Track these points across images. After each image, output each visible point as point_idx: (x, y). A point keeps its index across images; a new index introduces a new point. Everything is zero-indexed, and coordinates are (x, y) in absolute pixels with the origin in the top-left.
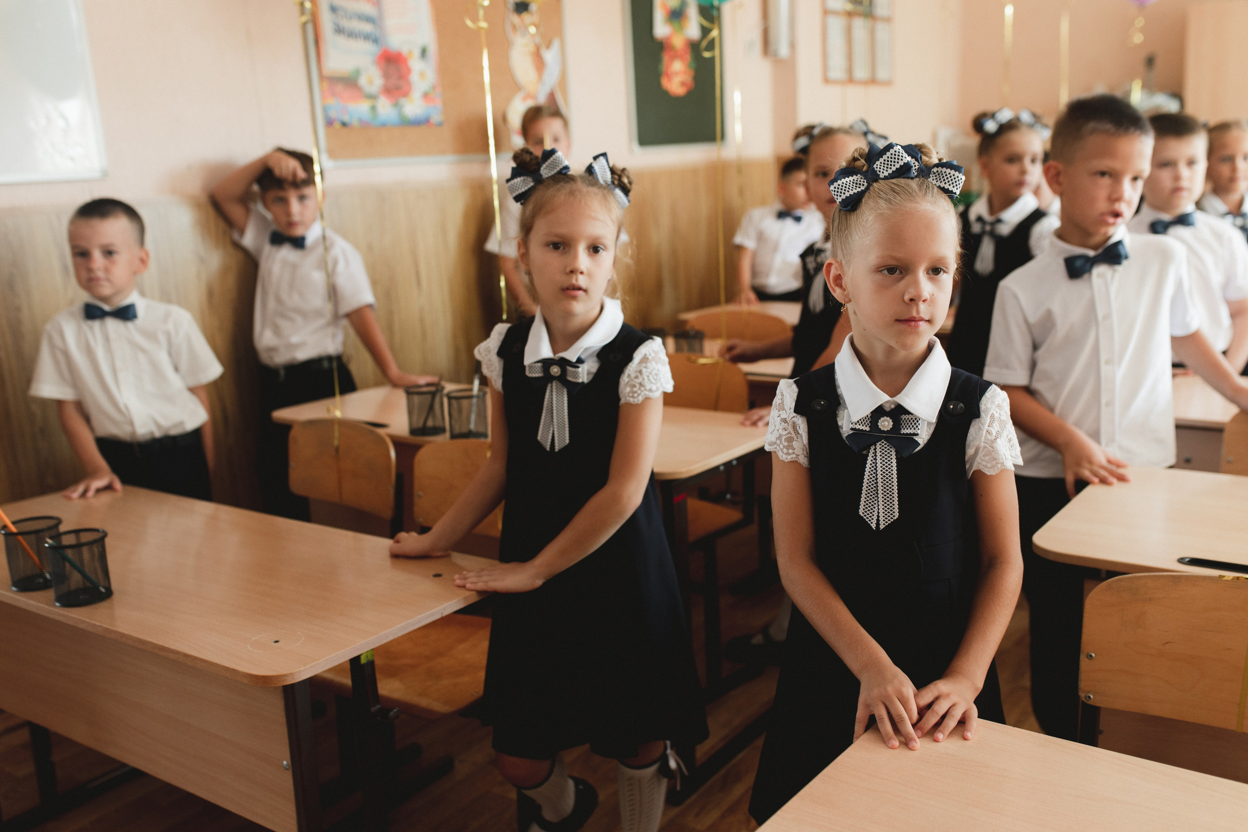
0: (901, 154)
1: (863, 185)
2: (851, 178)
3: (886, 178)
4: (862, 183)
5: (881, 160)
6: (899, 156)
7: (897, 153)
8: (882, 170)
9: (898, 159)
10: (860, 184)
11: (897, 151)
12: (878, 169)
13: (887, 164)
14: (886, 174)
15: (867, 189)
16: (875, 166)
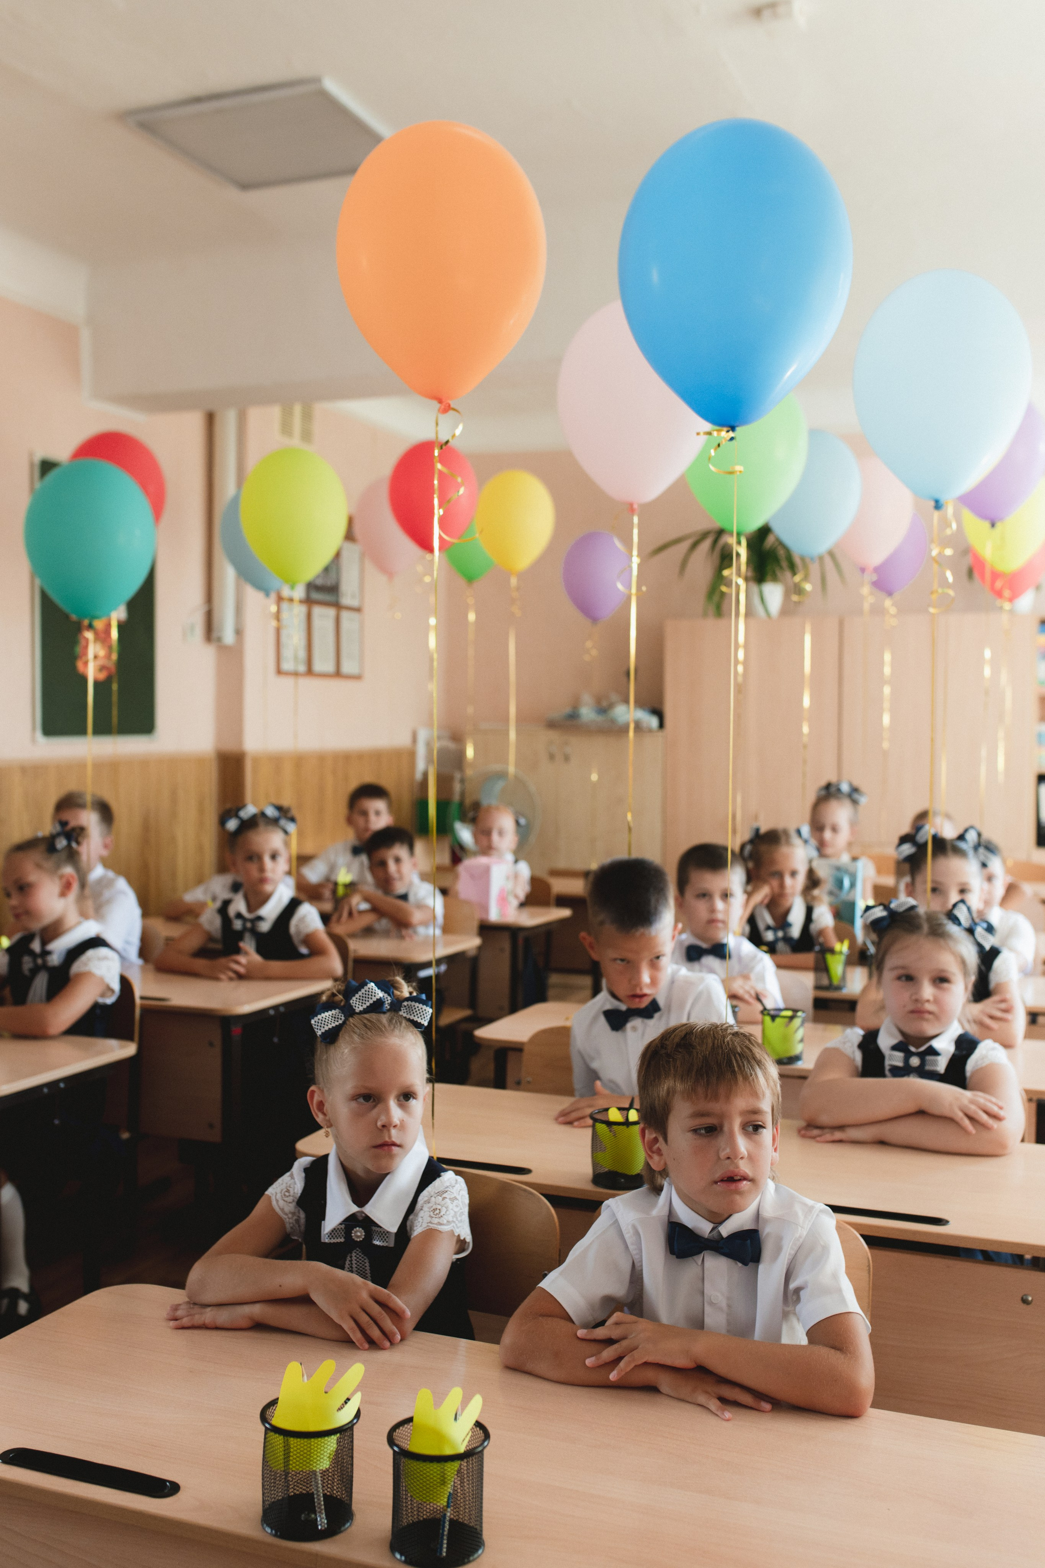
0: (374, 991)
1: (341, 1019)
2: (330, 1013)
3: (361, 1013)
4: (340, 1017)
5: (357, 996)
6: (372, 992)
7: (370, 990)
8: (357, 1005)
9: (372, 995)
10: (338, 1018)
11: (371, 987)
12: (354, 1005)
13: (362, 1000)
14: (361, 1009)
15: (344, 1023)
16: (351, 1001)
